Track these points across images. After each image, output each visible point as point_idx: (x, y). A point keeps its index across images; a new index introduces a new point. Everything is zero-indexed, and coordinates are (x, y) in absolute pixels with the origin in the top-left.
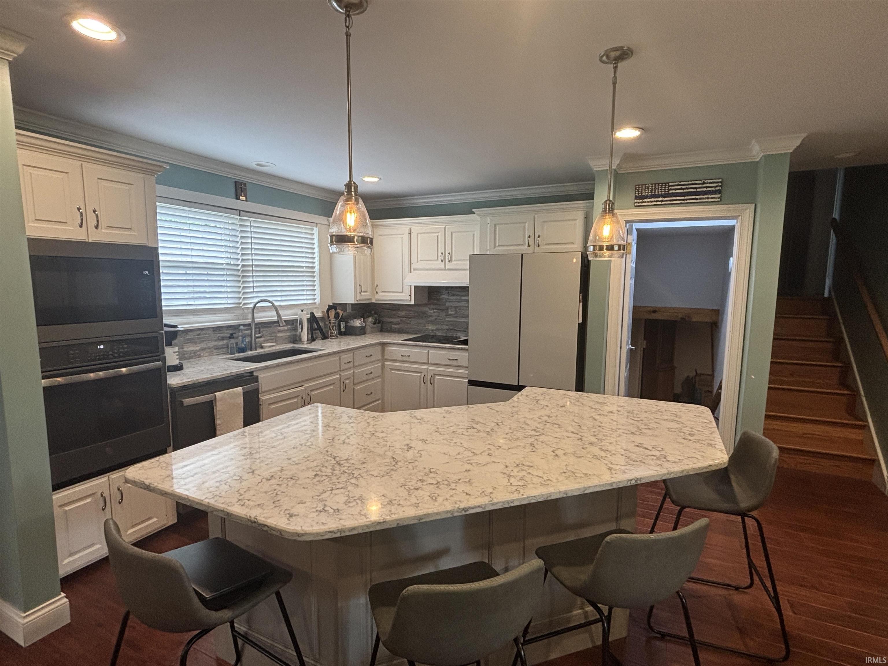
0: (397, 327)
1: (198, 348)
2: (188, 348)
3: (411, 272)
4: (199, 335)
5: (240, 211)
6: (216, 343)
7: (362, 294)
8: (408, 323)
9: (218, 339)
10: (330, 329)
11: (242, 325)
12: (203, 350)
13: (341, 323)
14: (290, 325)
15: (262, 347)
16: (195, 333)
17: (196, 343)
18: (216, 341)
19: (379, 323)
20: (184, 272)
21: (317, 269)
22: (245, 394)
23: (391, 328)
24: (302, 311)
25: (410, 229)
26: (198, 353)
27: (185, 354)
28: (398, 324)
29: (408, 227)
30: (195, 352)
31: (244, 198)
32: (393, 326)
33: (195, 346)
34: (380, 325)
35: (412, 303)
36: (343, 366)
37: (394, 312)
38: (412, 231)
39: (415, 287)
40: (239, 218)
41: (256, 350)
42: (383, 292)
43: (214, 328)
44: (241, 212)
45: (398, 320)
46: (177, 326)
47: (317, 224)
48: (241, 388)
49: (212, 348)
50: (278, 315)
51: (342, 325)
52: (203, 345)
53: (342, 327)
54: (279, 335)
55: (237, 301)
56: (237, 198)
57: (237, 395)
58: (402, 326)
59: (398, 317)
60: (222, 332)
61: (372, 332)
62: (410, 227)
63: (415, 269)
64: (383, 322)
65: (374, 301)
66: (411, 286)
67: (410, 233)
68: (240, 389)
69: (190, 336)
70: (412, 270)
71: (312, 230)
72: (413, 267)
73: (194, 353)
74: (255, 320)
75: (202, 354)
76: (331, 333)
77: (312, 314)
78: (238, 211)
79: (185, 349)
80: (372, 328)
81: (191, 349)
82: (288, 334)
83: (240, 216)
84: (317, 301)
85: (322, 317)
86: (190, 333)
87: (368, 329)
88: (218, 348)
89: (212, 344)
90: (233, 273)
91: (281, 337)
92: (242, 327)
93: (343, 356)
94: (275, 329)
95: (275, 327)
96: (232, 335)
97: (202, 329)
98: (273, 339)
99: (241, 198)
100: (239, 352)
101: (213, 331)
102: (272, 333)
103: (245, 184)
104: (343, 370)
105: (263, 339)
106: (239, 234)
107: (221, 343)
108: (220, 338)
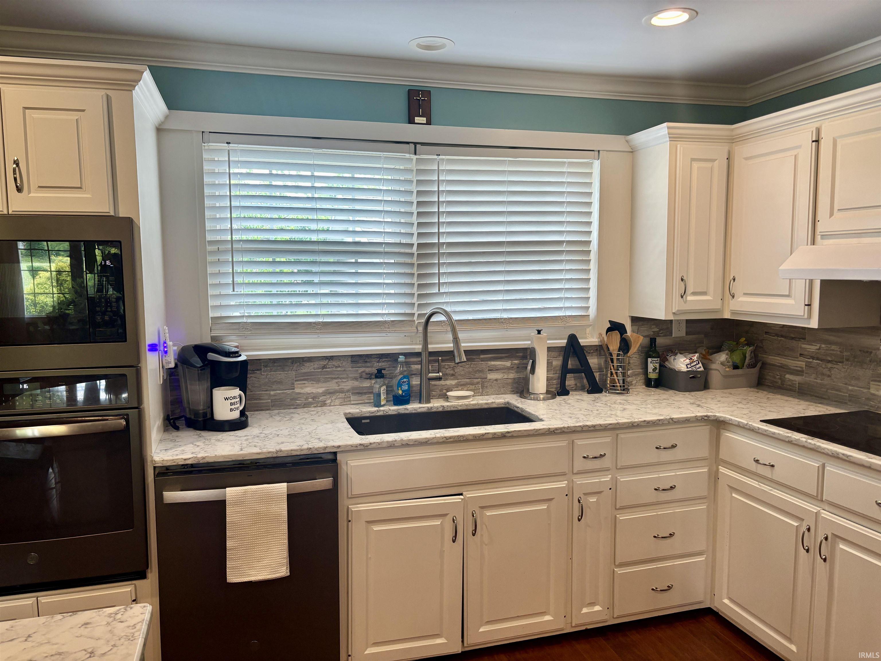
0: (797, 379)
1: (320, 390)
2: (302, 388)
3: (813, 243)
4: (324, 367)
5: (415, 144)
6: (356, 384)
7: (690, 298)
8: (823, 374)
9: (361, 377)
10: (612, 374)
11: (402, 354)
12: (330, 393)
13: (650, 360)
14: (516, 358)
15: (446, 398)
17: (318, 381)
18: (356, 379)
19: (752, 366)
20: (271, 260)
21: (594, 247)
22: (291, 498)
23: (783, 381)
24: (539, 332)
25: (818, 131)
27: (296, 399)
28: (799, 372)
29: (813, 127)
30: (315, 397)
31: (423, 120)
32: (787, 376)
33: (316, 385)
34: (755, 370)
35: (814, 324)
36: (579, 464)
37: (794, 343)
38: (823, 135)
39: (824, 283)
40: (414, 157)
41: (428, 402)
42: (745, 294)
43: (352, 356)
44: (418, 146)
45: (801, 364)
46: (237, 352)
47: (599, 151)
48: (285, 485)
49: (348, 391)
50: (456, 340)
51: (652, 364)
52: (333, 385)
53: (650, 370)
54: (492, 376)
55: (408, 311)
56: (411, 121)
57: (269, 498)
58: (811, 379)
59: (801, 355)
60: (368, 364)
61: (726, 386)
62: (817, 125)
63: (823, 237)
64: (764, 364)
65: (727, 315)
66: (811, 282)
67: (817, 141)
68: (282, 487)
69: (308, 368)
70: (818, 238)
71: (590, 165)
72: (820, 228)
73: (313, 398)
74: (429, 346)
75: (329, 401)
76: (613, 381)
77: (573, 339)
78: (412, 146)
79: (297, 390)
80: (725, 377)
82: (512, 376)
83: (415, 154)
84: (592, 312)
85: (601, 346)
86: (307, 364)
87: (715, 377)
88: (359, 392)
89: (349, 384)
90: (401, 260)
91: (496, 380)
92: (402, 358)
93: (581, 442)
94: (483, 365)
95: (483, 360)
96: (379, 371)
97: (330, 358)
98: (478, 383)
99: (417, 119)
100: (395, 404)
101: (352, 362)
102: (476, 372)
103: (427, 93)
104: (579, 473)
105: (454, 382)
106: (414, 188)
107: (366, 384)
108: (364, 374)
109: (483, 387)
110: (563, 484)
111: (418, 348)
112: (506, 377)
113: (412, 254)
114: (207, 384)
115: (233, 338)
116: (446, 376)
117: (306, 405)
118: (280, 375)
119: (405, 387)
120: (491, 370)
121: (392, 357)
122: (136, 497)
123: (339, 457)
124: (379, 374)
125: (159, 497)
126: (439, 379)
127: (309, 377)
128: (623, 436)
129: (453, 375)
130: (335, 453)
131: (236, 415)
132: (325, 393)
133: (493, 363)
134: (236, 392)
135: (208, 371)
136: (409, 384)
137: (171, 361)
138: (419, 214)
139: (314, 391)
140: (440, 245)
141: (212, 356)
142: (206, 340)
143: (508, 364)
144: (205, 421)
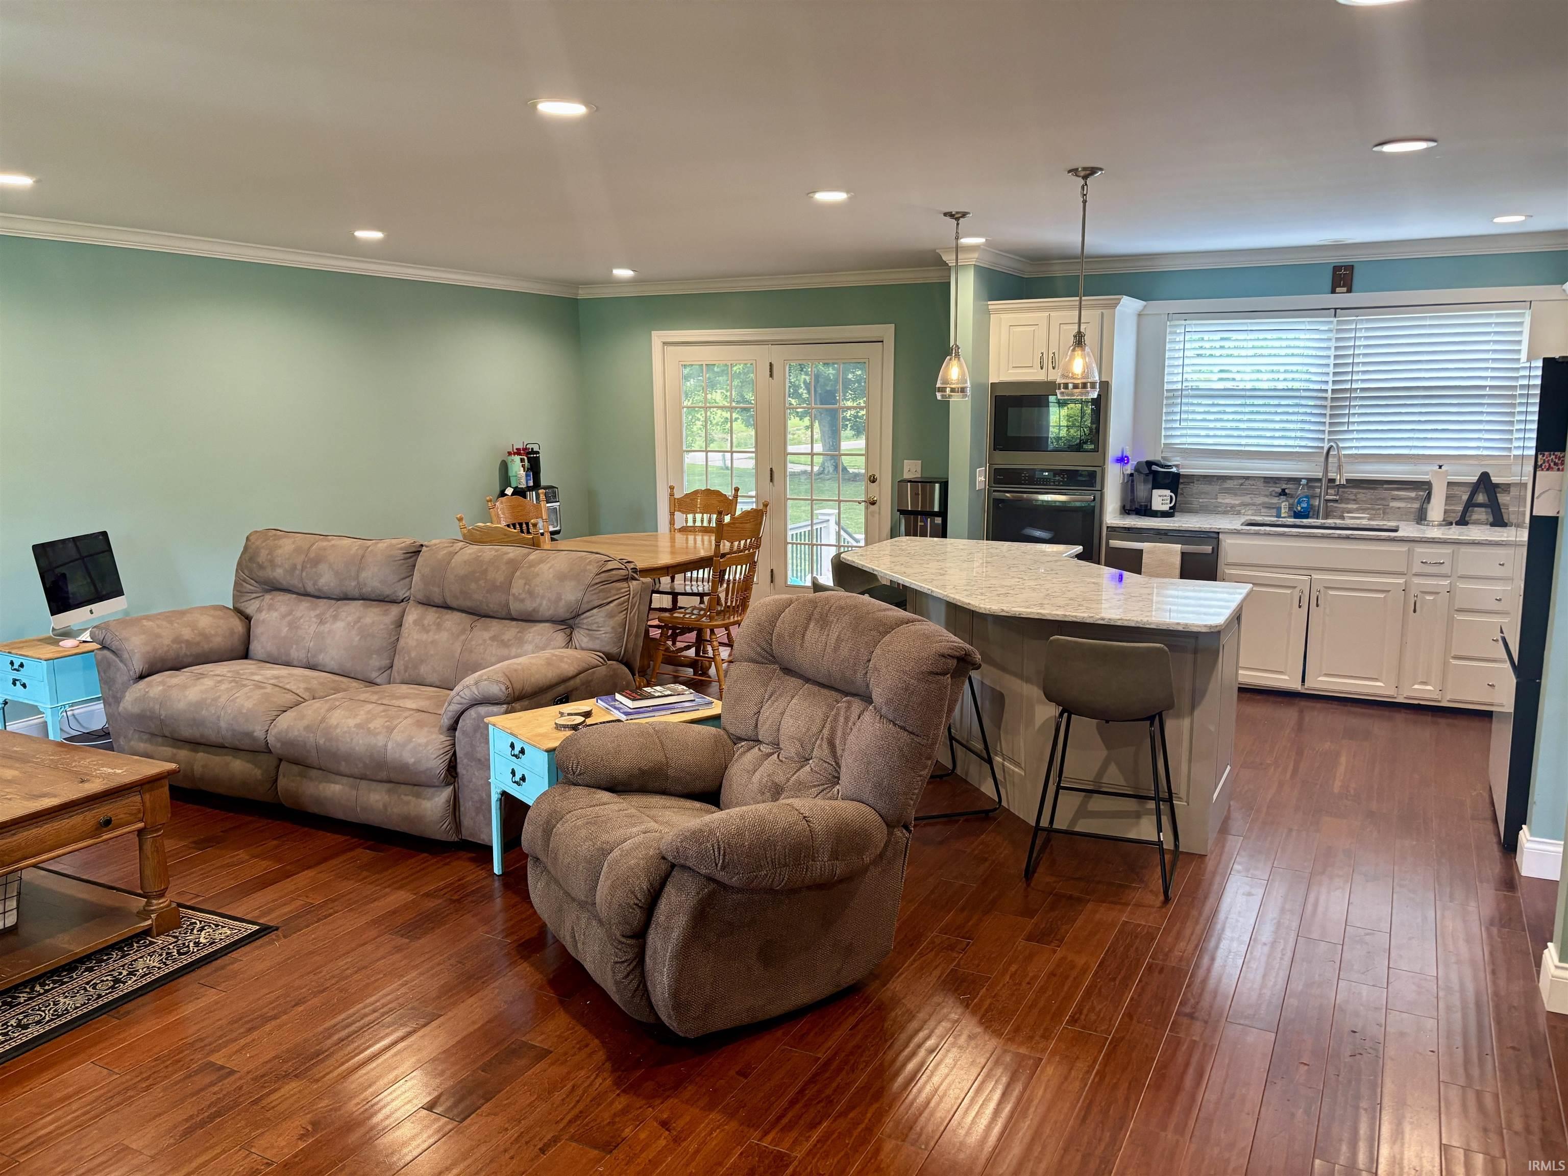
1: (1237, 502)
2: (1223, 499)
4: (1241, 485)
5: (1336, 309)
6: (1266, 500)
9: (1271, 495)
12: (1245, 505)
14: (1422, 490)
15: (1343, 518)
16: (1236, 482)
17: (1236, 495)
18: (1266, 496)
26: (1238, 508)
27: (1217, 507)
31: (1345, 289)
33: (1234, 498)
36: (1417, 568)
41: (1324, 519)
43: (1265, 478)
44: (1338, 310)
47: (1531, 301)
48: (1183, 545)
49: (1259, 505)
52: (1247, 499)
54: (1394, 504)
55: (1318, 445)
56: (1333, 291)
57: (1172, 552)
69: (1229, 484)
71: (1521, 315)
73: (1231, 507)
75: (1243, 511)
77: (1485, 477)
78: (1333, 311)
79: (1219, 500)
81: (1227, 501)
82: (1412, 505)
83: (1335, 317)
86: (1229, 481)
88: (1269, 507)
89: (1261, 500)
90: (1319, 403)
91: (1399, 508)
92: (1304, 482)
93: (1420, 549)
94: (1386, 494)
95: (1386, 489)
96: (1283, 490)
97: (1247, 478)
98: (1379, 509)
99: (1338, 290)
100: (1295, 517)
101: (1265, 482)
102: (1378, 499)
103: (1350, 268)
104: (1416, 575)
105: (1355, 506)
106: (1333, 344)
107: (1275, 500)
108: (1274, 493)
109: (1384, 513)
110: (1401, 581)
111: (1320, 475)
112: (1409, 506)
113: (1326, 398)
114: (1150, 486)
115: (1178, 458)
116: (1348, 501)
117: (1225, 513)
118: (1206, 488)
119: (1304, 505)
120: (1394, 499)
121: (1297, 480)
122: (1096, 541)
123: (1221, 536)
124: (1283, 493)
125: (1107, 543)
126: (1336, 501)
127: (1228, 491)
128: (1464, 549)
129: (1354, 500)
130: (1218, 533)
131: (1166, 508)
132: (1240, 505)
133: (1396, 493)
134: (1168, 492)
135: (1151, 477)
136: (1308, 502)
137: (1129, 469)
138: (1335, 365)
139: (1233, 502)
140: (1351, 390)
141: (1154, 468)
142: (1157, 457)
143: (1413, 494)
144: (1145, 511)
